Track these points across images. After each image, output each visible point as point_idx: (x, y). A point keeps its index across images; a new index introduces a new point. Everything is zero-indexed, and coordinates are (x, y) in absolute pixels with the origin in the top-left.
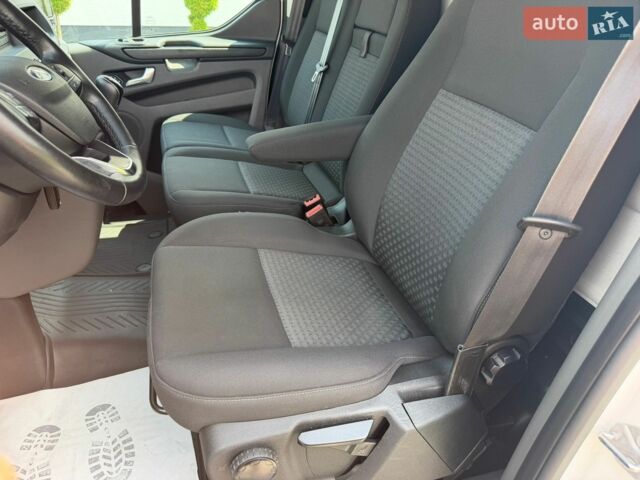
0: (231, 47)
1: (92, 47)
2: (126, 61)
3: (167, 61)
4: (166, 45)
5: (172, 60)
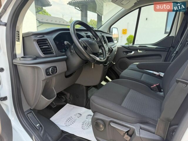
1: (122, 46)
2: (128, 49)
3: (138, 50)
4: (139, 46)
5: (140, 50)
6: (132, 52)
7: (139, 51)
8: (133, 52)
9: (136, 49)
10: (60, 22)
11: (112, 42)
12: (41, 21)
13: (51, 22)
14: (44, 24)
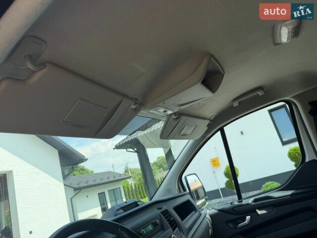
0: (292, 195)
1: (219, 210)
2: (235, 214)
3: (257, 210)
4: (255, 201)
5: (260, 209)
6: (245, 218)
7: (259, 212)
8: (248, 218)
9: (250, 210)
10: (108, 178)
11: (193, 212)
12: (78, 186)
13: (94, 183)
14: (82, 190)
